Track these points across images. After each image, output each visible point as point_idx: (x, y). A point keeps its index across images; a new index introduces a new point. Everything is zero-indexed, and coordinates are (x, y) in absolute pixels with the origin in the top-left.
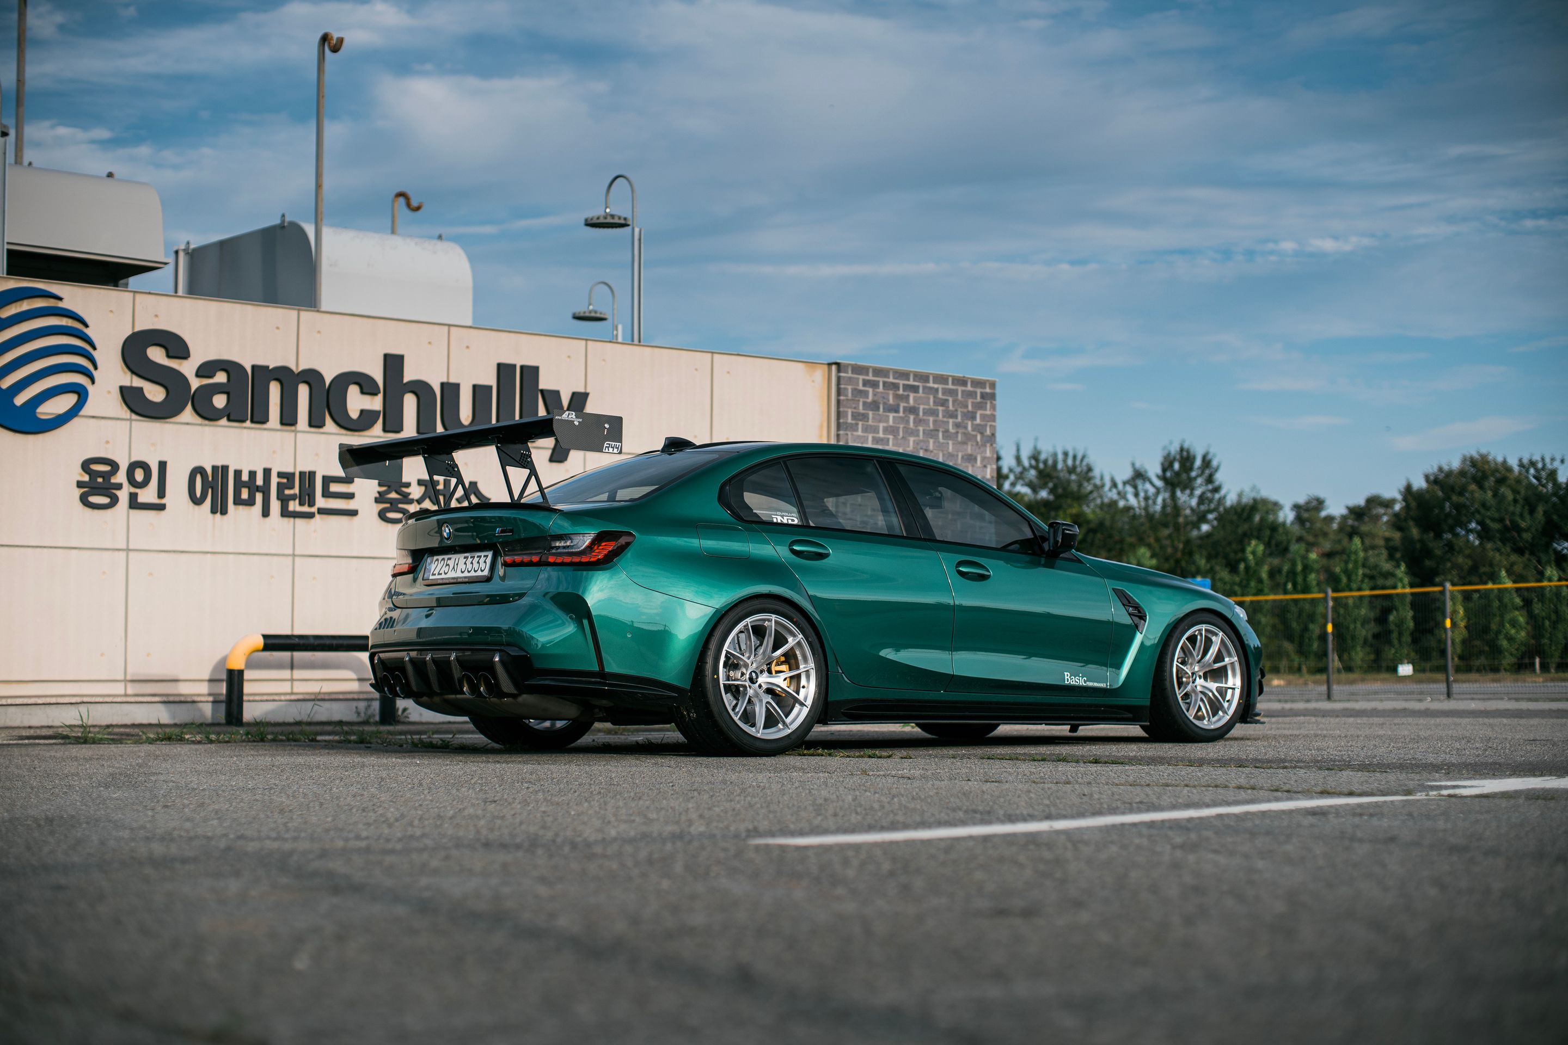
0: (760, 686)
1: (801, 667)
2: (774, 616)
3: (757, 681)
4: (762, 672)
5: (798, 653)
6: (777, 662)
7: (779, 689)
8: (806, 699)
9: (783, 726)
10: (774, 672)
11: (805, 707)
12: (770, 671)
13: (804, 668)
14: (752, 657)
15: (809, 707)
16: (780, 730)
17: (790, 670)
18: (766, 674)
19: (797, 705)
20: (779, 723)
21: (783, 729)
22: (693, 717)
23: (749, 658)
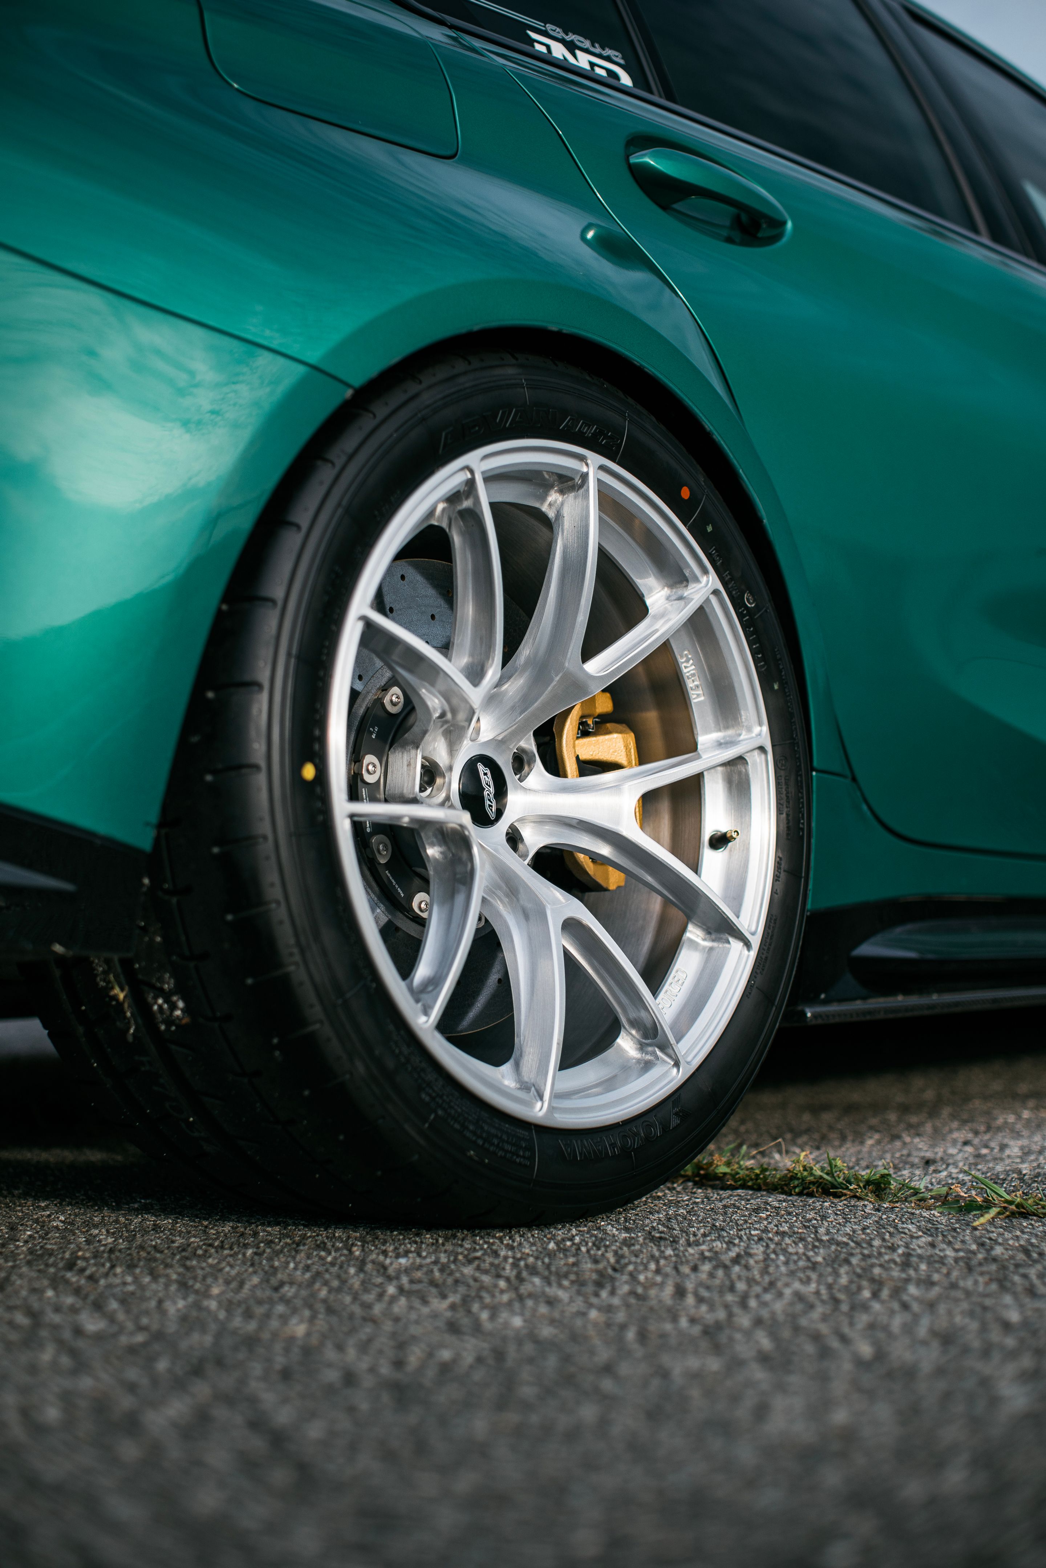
0: (514, 839)
1: (705, 739)
2: (595, 459)
3: (500, 813)
4: (520, 762)
5: (689, 668)
6: (582, 724)
7: (605, 850)
8: (737, 898)
9: (642, 1047)
10: (571, 766)
11: (736, 945)
12: (554, 767)
13: (720, 745)
14: (493, 672)
15: (756, 942)
16: (626, 1071)
17: (642, 761)
18: (538, 775)
19: (693, 933)
20: (613, 1030)
21: (647, 1066)
22: (169, 1021)
23: (475, 674)
